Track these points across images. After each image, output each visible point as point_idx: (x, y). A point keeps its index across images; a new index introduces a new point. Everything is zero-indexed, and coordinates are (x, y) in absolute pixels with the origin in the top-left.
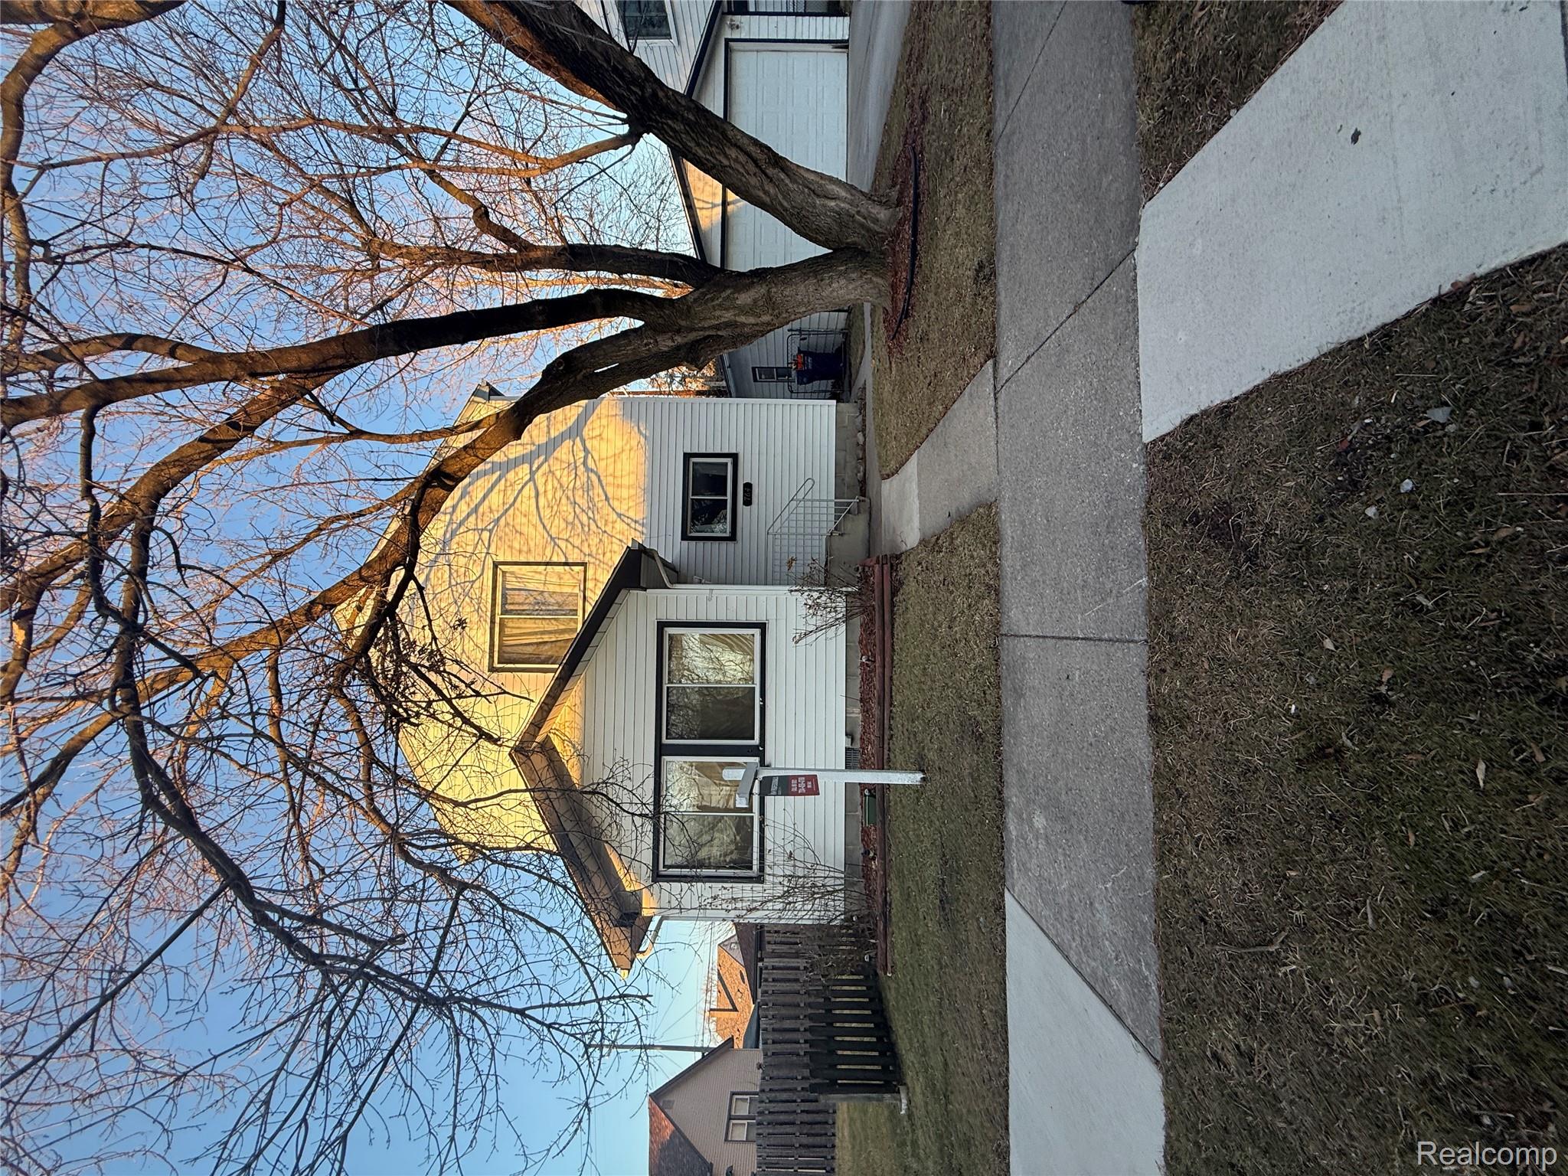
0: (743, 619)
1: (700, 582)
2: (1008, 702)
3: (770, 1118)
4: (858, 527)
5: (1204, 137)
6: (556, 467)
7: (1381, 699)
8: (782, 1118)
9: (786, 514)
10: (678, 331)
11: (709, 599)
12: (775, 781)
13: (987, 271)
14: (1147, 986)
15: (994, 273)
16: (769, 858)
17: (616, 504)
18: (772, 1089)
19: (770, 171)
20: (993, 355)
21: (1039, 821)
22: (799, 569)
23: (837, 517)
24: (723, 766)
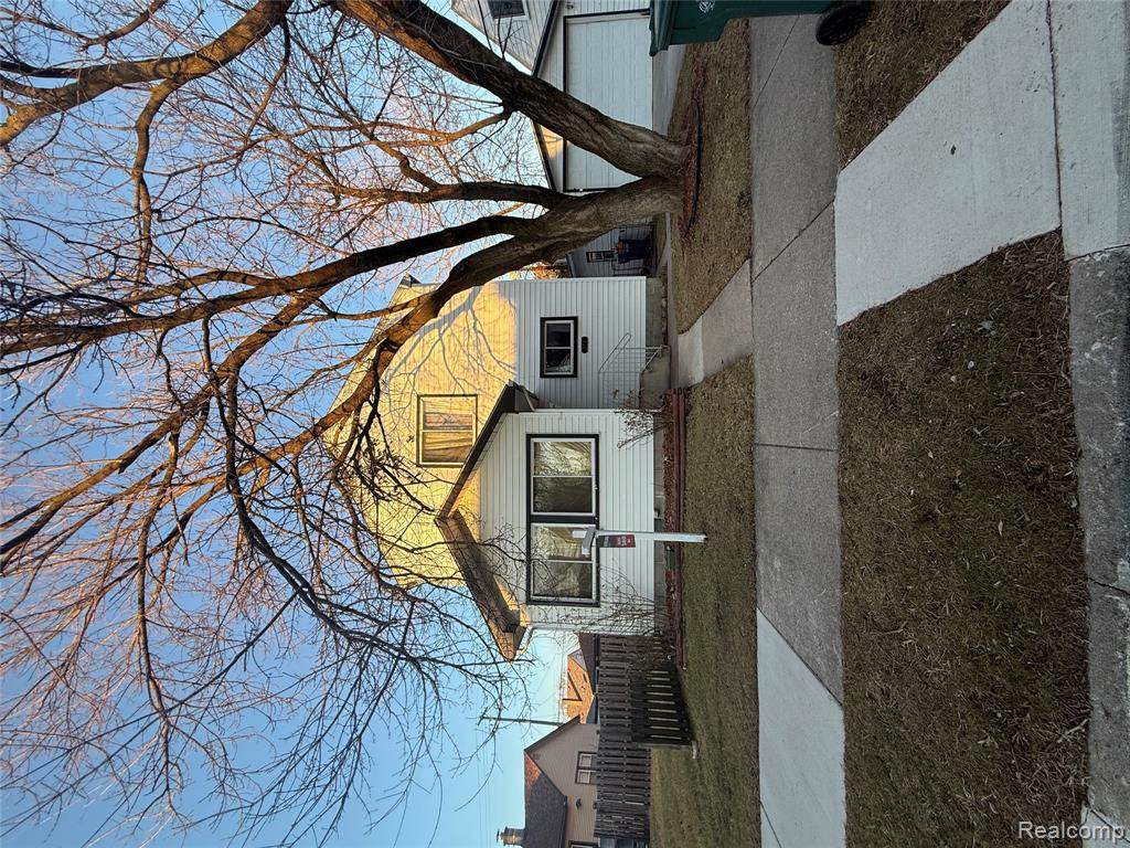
0: (583, 432)
1: (554, 407)
2: (758, 488)
3: (606, 766)
4: (662, 366)
5: (874, 134)
6: (456, 330)
7: (955, 487)
8: (614, 767)
9: (611, 359)
10: (537, 241)
11: (560, 419)
12: (607, 539)
13: (746, 199)
14: (836, 660)
15: (750, 200)
16: (603, 591)
17: (495, 354)
18: (606, 747)
19: (598, 127)
20: (750, 256)
21: (777, 564)
22: (622, 397)
23: (647, 360)
24: (571, 529)
